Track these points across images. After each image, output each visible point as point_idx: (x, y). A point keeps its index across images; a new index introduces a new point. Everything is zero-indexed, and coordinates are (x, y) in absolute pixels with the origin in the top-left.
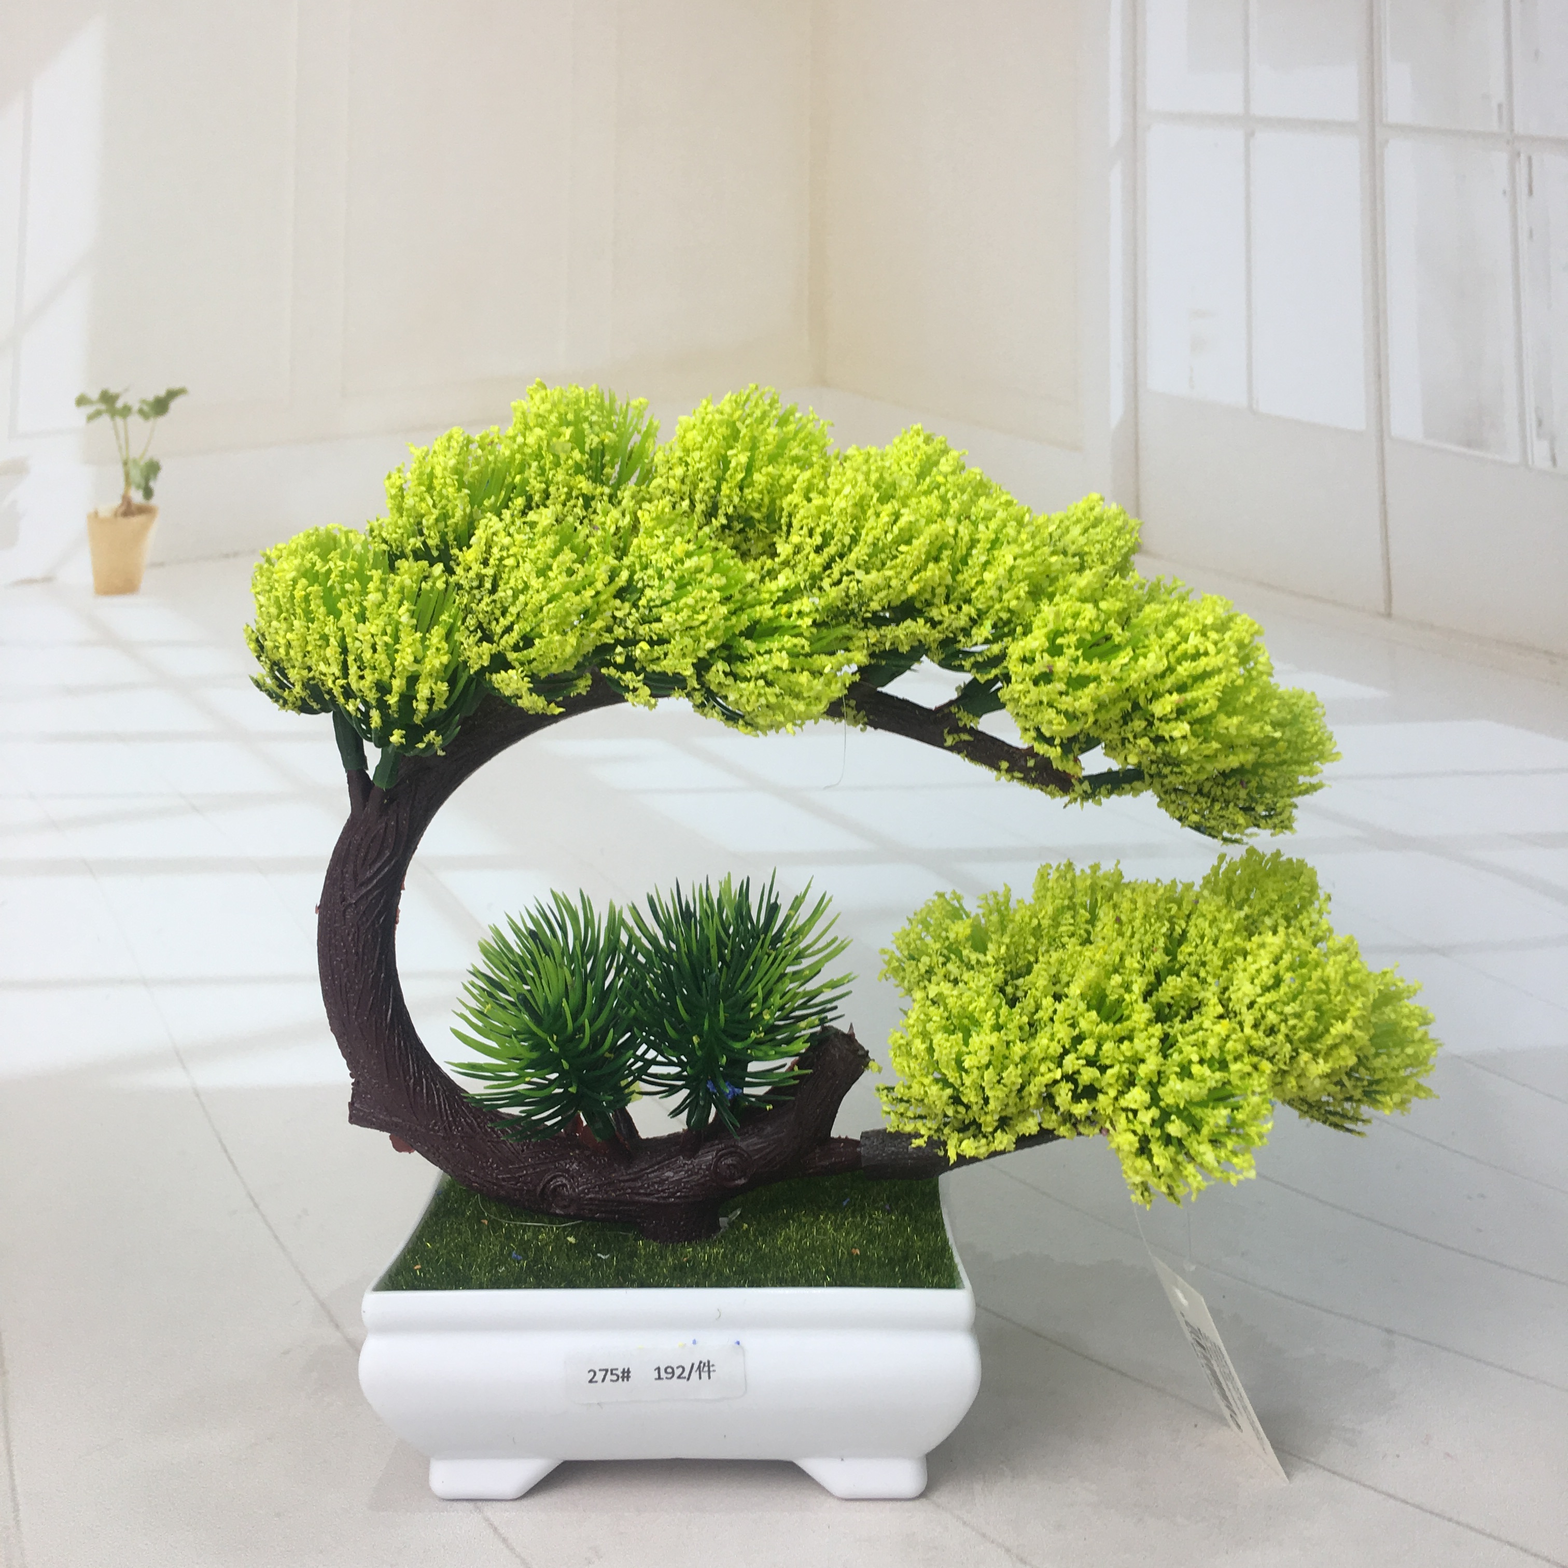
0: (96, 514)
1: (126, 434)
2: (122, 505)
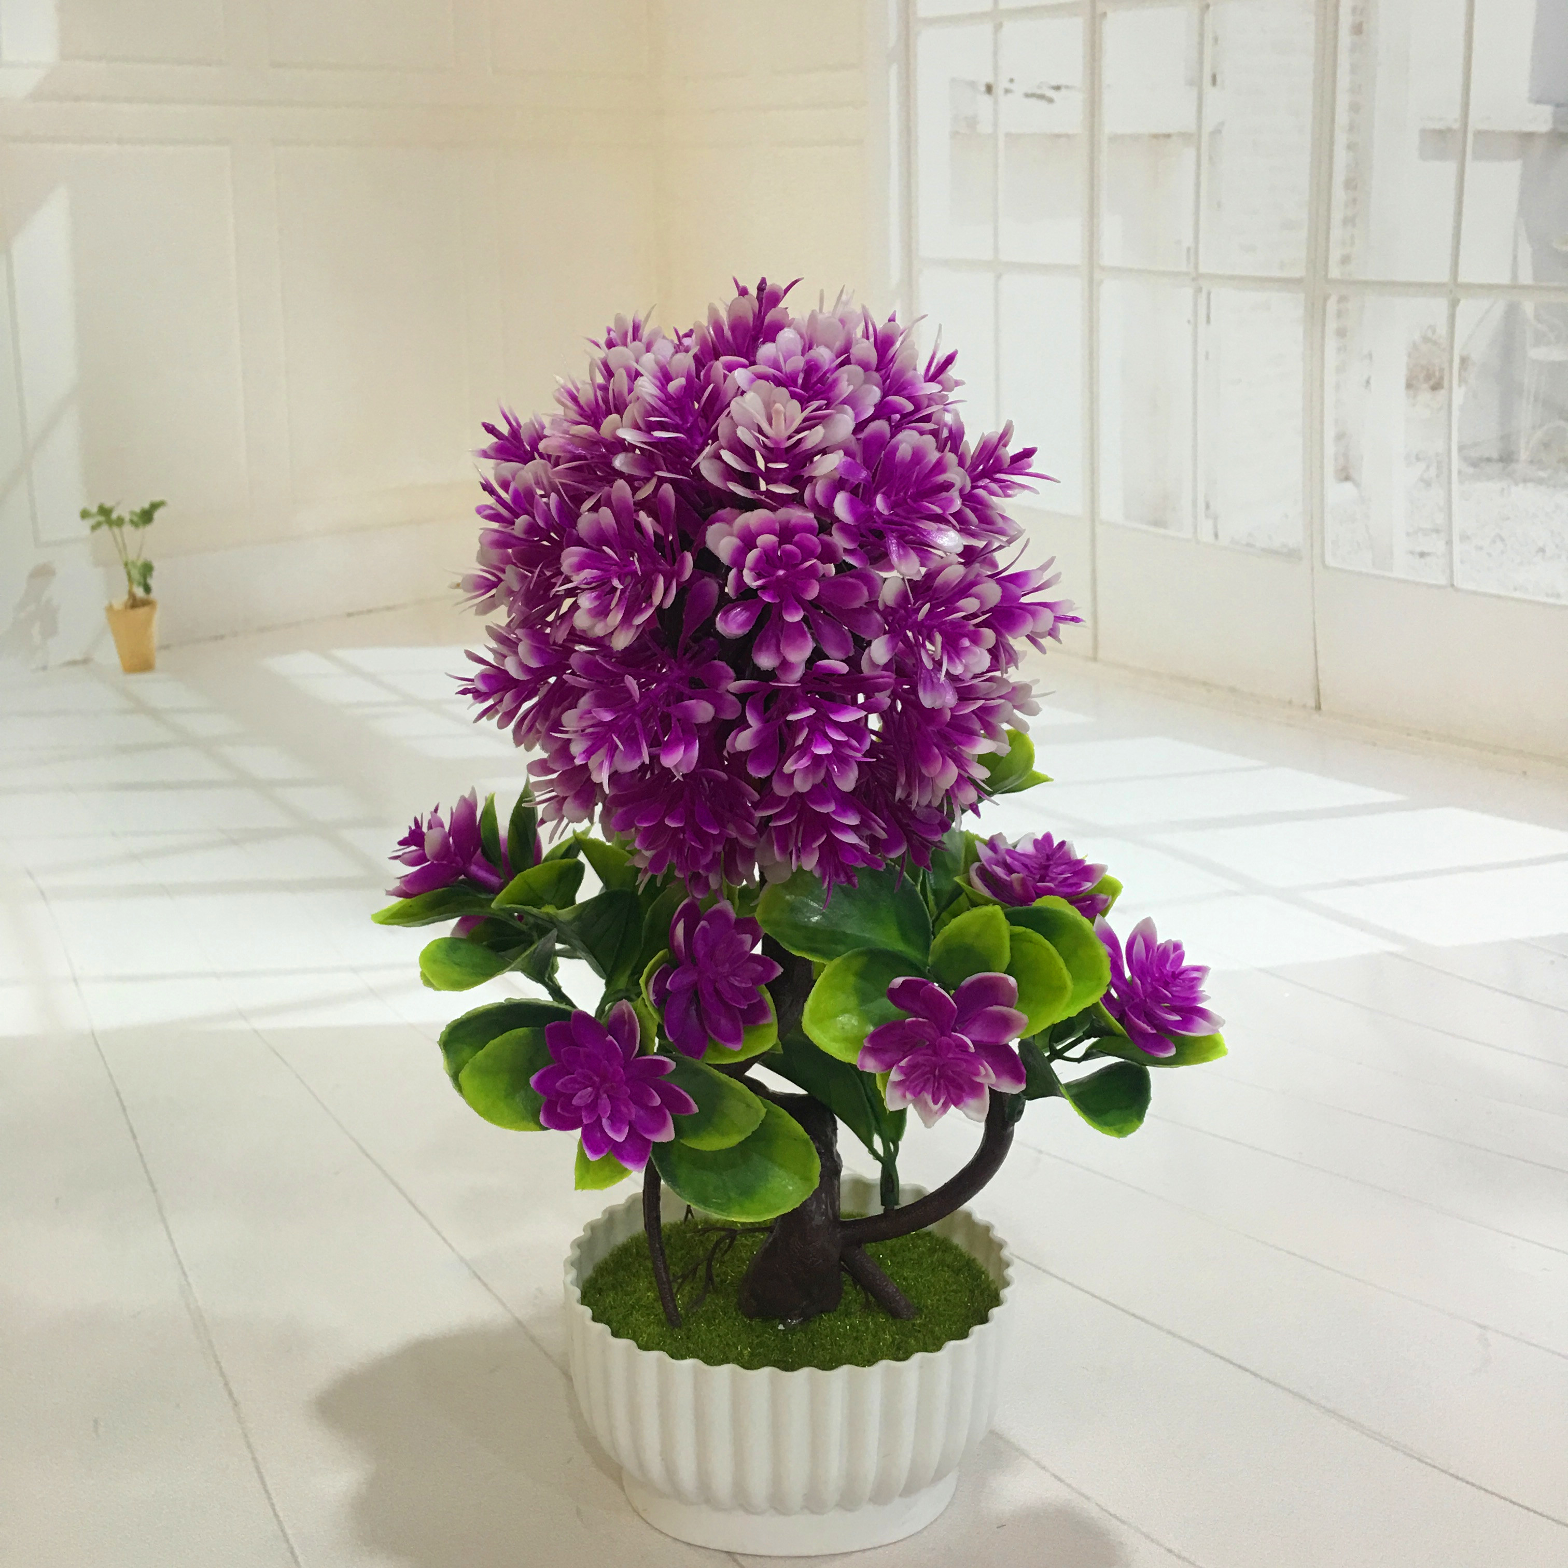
0: (111, 607)
1: (123, 540)
2: (129, 599)
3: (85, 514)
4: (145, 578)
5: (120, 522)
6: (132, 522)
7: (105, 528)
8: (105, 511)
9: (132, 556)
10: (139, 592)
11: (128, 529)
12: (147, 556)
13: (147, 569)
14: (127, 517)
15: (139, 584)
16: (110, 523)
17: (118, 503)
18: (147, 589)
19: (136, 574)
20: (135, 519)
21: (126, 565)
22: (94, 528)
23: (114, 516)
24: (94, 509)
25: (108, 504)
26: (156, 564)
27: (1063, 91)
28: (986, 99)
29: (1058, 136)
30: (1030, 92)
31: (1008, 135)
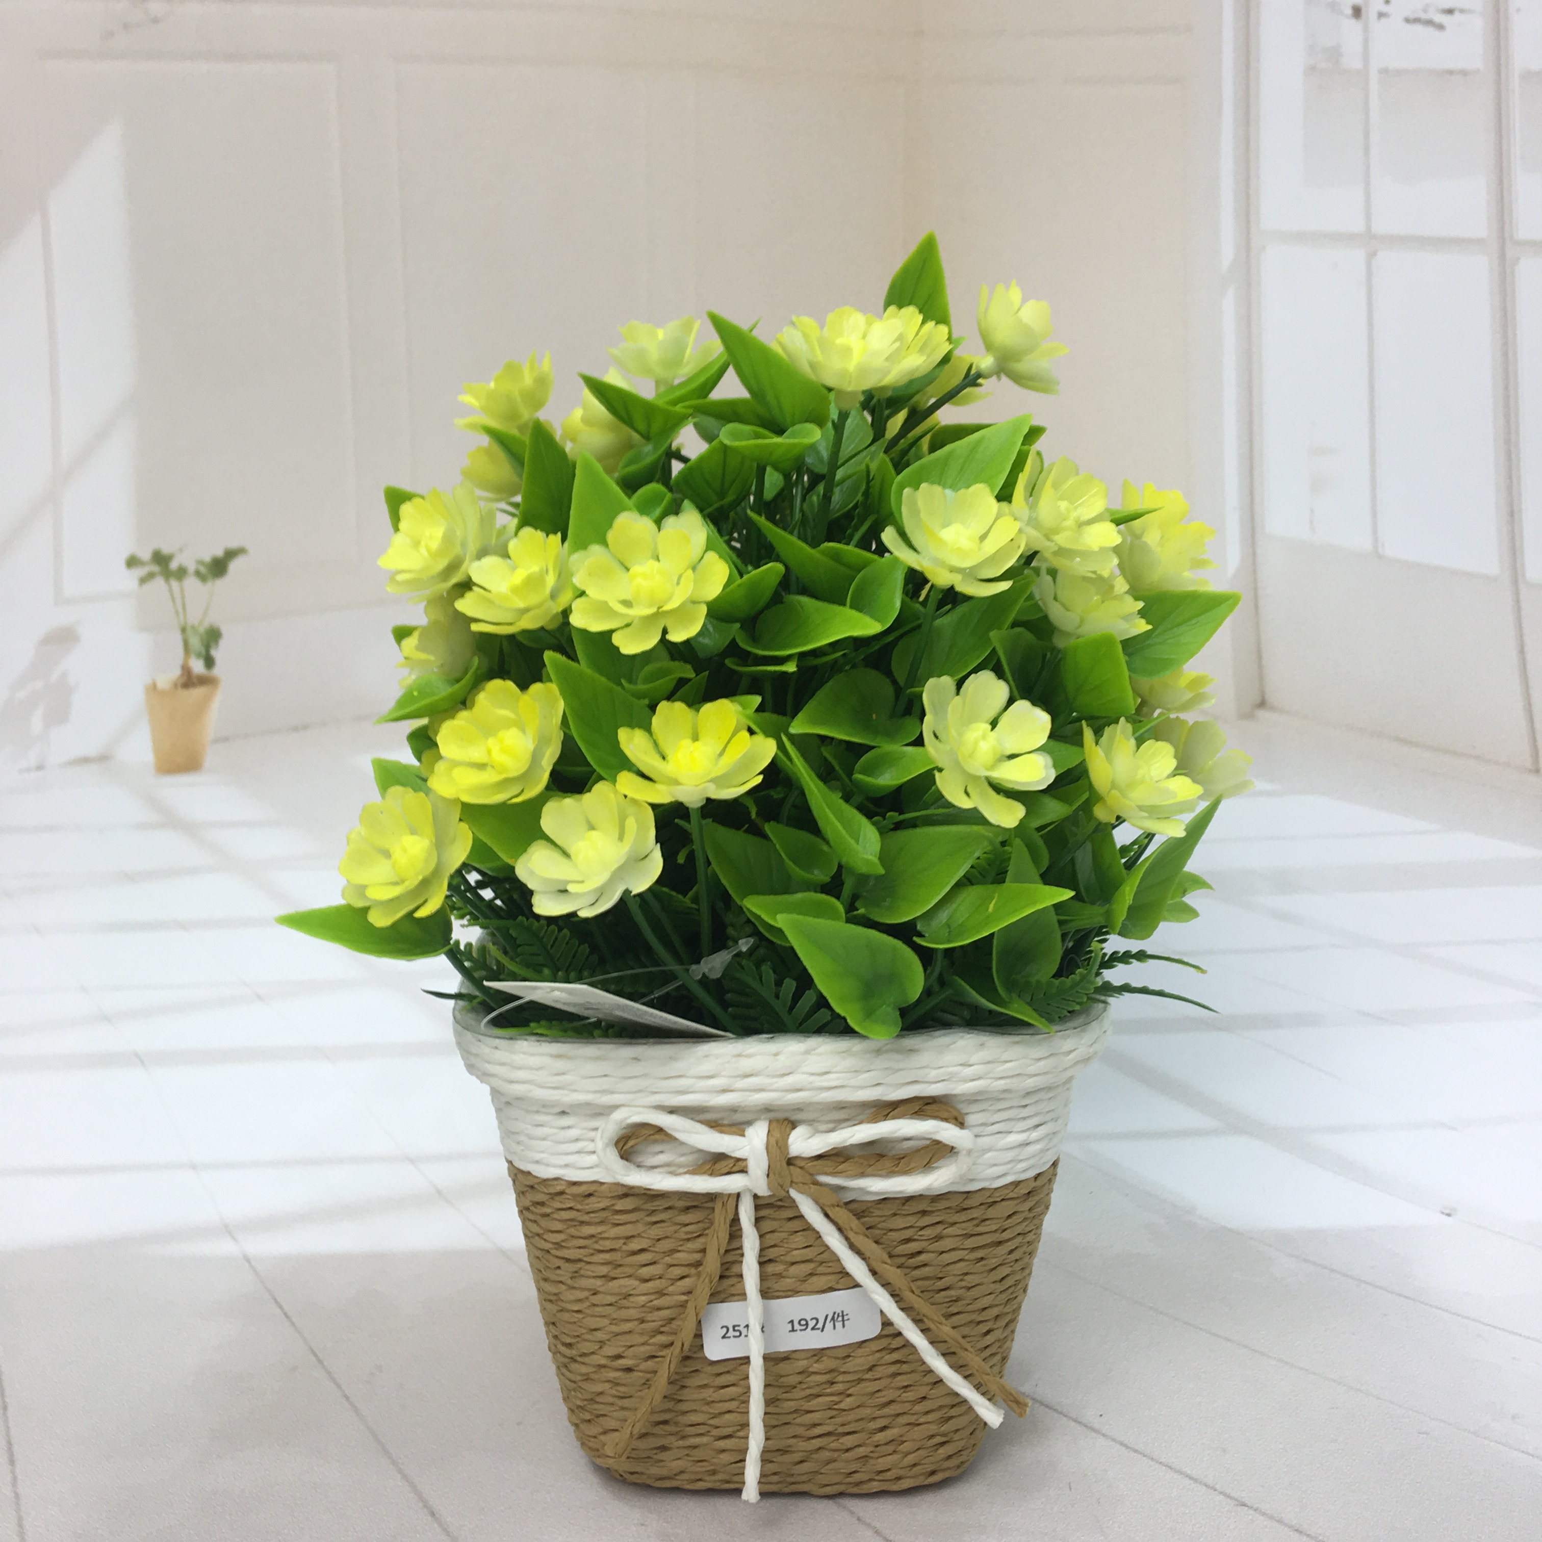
0: (154, 686)
1: (183, 598)
2: (182, 675)
3: (132, 562)
4: (208, 648)
5: (181, 573)
6: (198, 574)
7: (159, 583)
8: (161, 559)
9: (194, 617)
10: (198, 666)
11: (191, 582)
12: (215, 619)
13: (213, 636)
14: (191, 567)
15: (199, 655)
16: (167, 574)
17: (181, 550)
18: (210, 662)
19: (196, 643)
20: (203, 570)
21: (183, 630)
22: (143, 580)
23: (174, 565)
24: (146, 555)
25: (166, 550)
26: (224, 630)
27: (1457, 14)
28: (1352, 27)
29: (1451, 72)
30: (1412, 16)
31: (1384, 71)
